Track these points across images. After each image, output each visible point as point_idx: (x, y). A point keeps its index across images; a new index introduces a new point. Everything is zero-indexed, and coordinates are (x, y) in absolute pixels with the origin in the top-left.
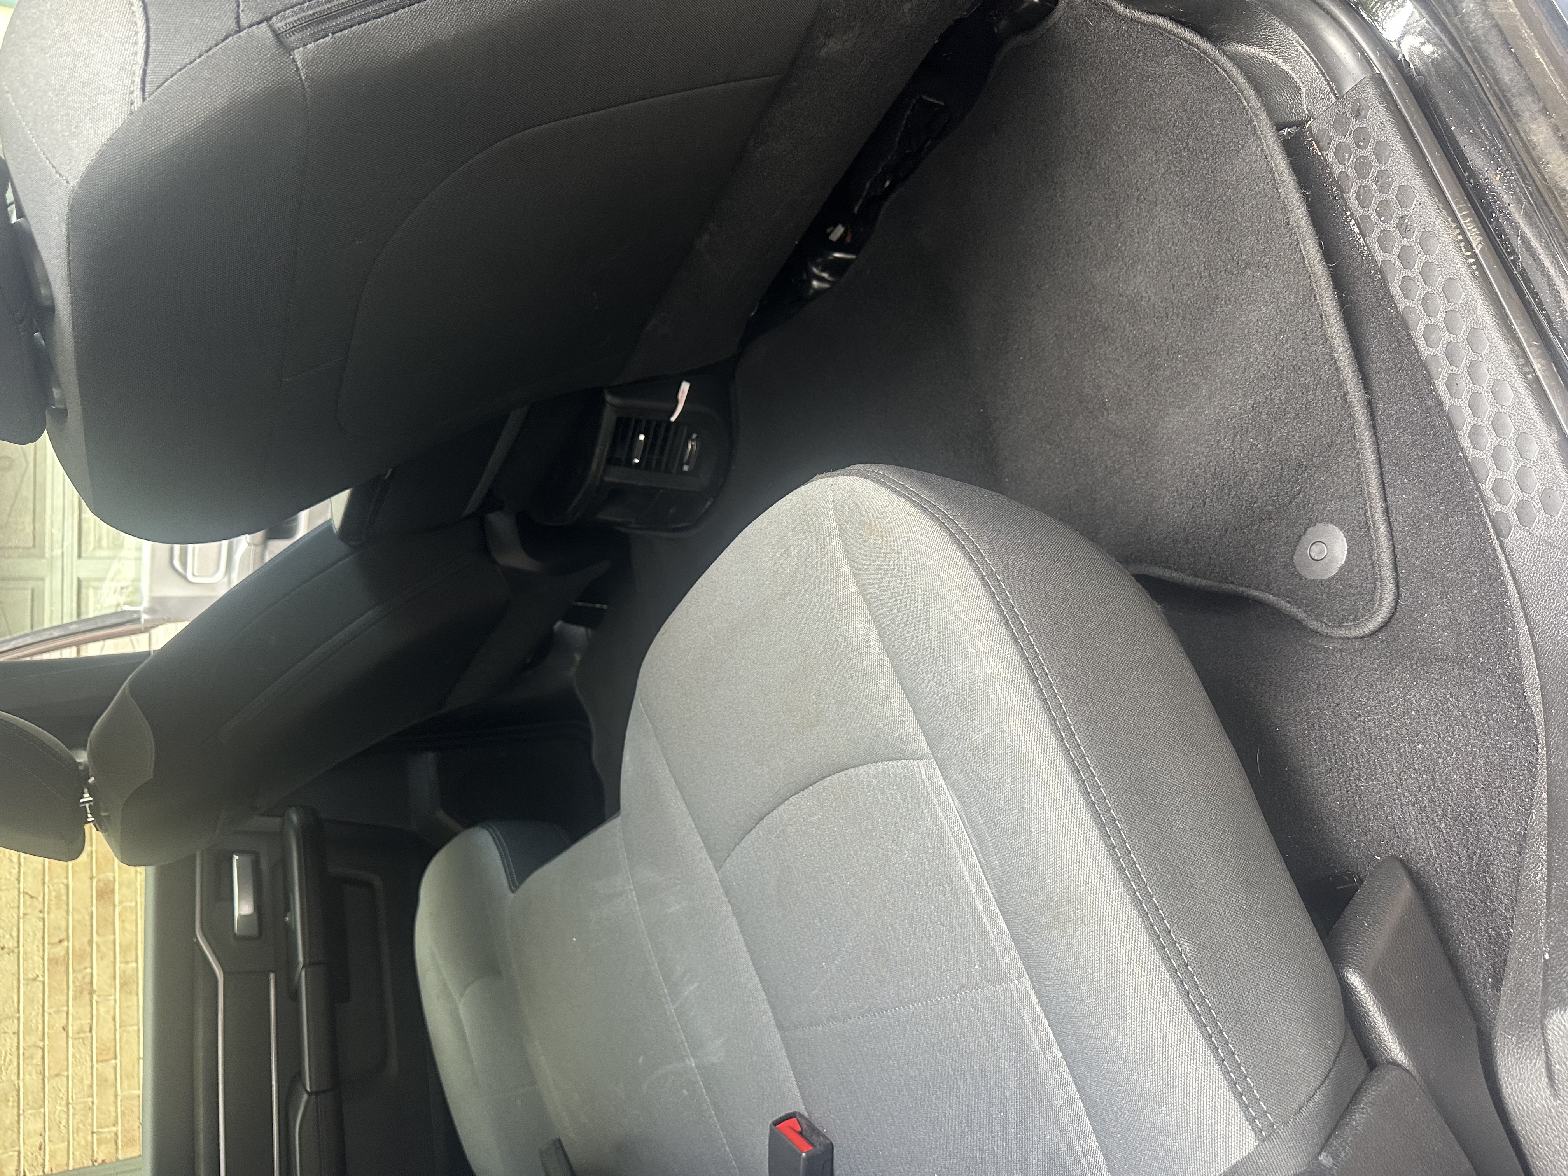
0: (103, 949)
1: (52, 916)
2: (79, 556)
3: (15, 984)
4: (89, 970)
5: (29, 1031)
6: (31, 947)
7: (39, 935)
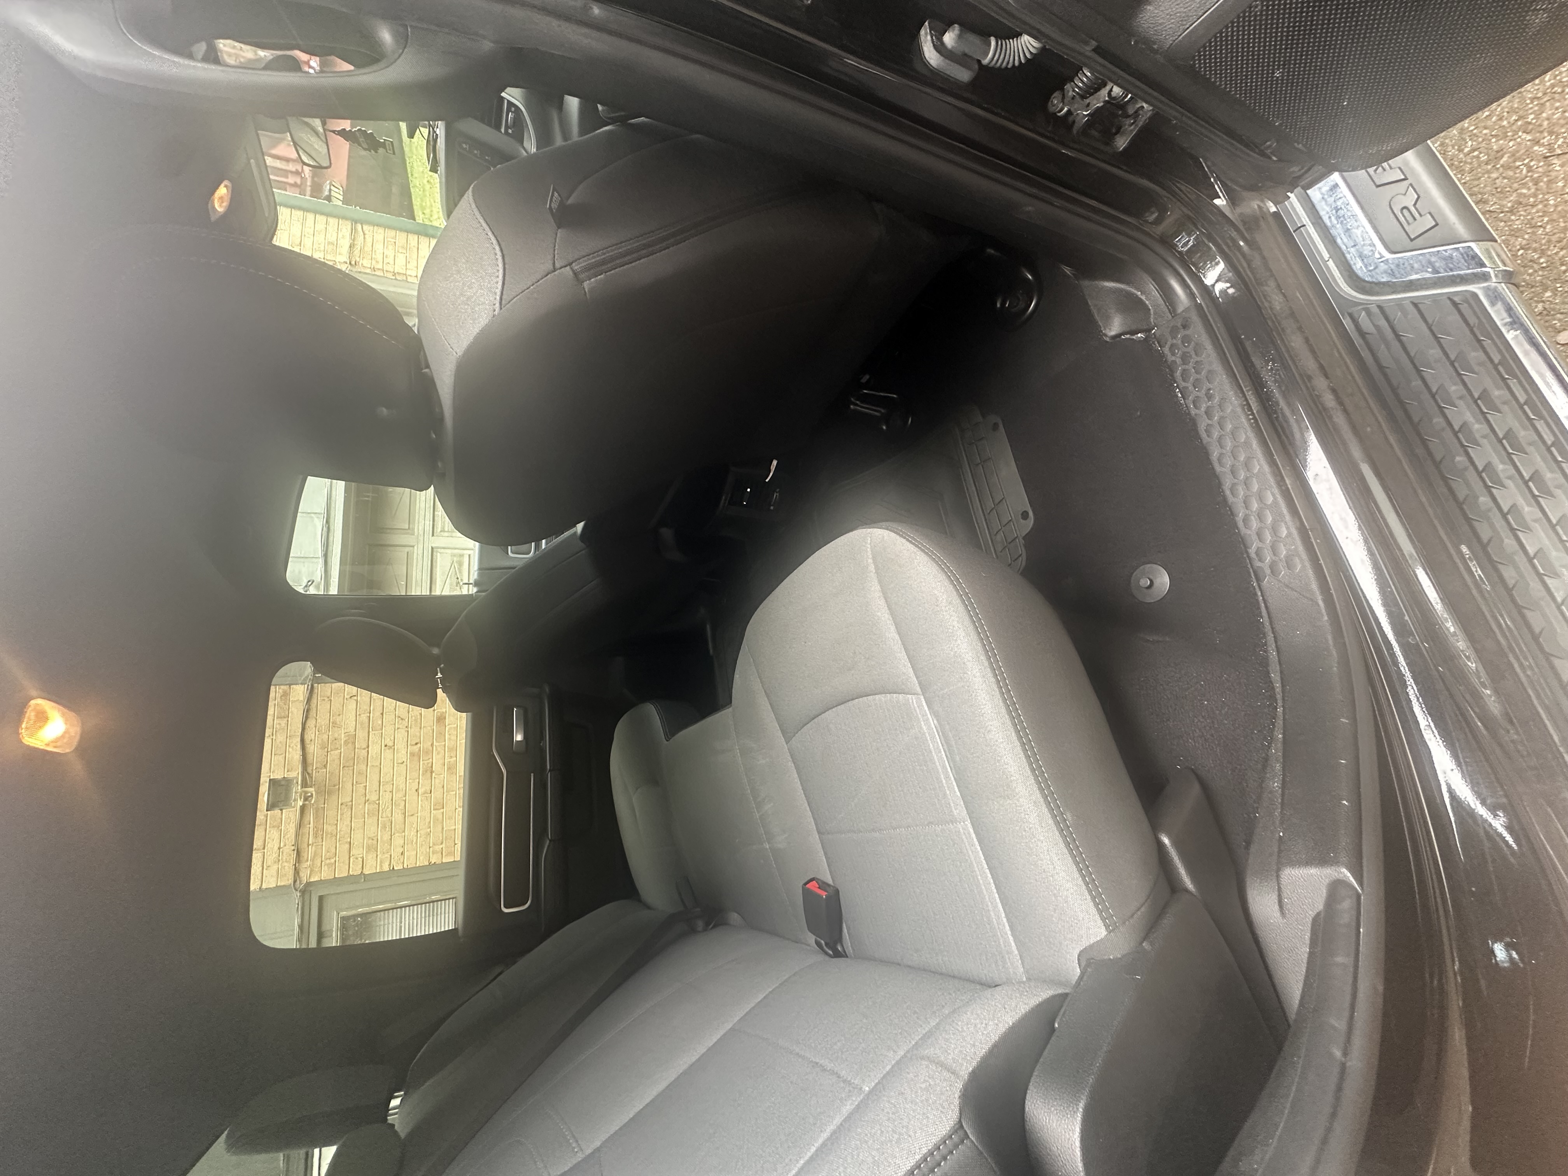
0: (439, 749)
1: (413, 730)
2: (433, 535)
3: (392, 765)
4: (431, 760)
5: (398, 790)
6: (400, 745)
7: (405, 740)
